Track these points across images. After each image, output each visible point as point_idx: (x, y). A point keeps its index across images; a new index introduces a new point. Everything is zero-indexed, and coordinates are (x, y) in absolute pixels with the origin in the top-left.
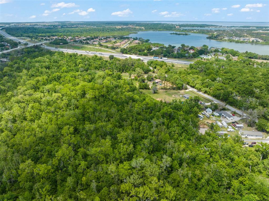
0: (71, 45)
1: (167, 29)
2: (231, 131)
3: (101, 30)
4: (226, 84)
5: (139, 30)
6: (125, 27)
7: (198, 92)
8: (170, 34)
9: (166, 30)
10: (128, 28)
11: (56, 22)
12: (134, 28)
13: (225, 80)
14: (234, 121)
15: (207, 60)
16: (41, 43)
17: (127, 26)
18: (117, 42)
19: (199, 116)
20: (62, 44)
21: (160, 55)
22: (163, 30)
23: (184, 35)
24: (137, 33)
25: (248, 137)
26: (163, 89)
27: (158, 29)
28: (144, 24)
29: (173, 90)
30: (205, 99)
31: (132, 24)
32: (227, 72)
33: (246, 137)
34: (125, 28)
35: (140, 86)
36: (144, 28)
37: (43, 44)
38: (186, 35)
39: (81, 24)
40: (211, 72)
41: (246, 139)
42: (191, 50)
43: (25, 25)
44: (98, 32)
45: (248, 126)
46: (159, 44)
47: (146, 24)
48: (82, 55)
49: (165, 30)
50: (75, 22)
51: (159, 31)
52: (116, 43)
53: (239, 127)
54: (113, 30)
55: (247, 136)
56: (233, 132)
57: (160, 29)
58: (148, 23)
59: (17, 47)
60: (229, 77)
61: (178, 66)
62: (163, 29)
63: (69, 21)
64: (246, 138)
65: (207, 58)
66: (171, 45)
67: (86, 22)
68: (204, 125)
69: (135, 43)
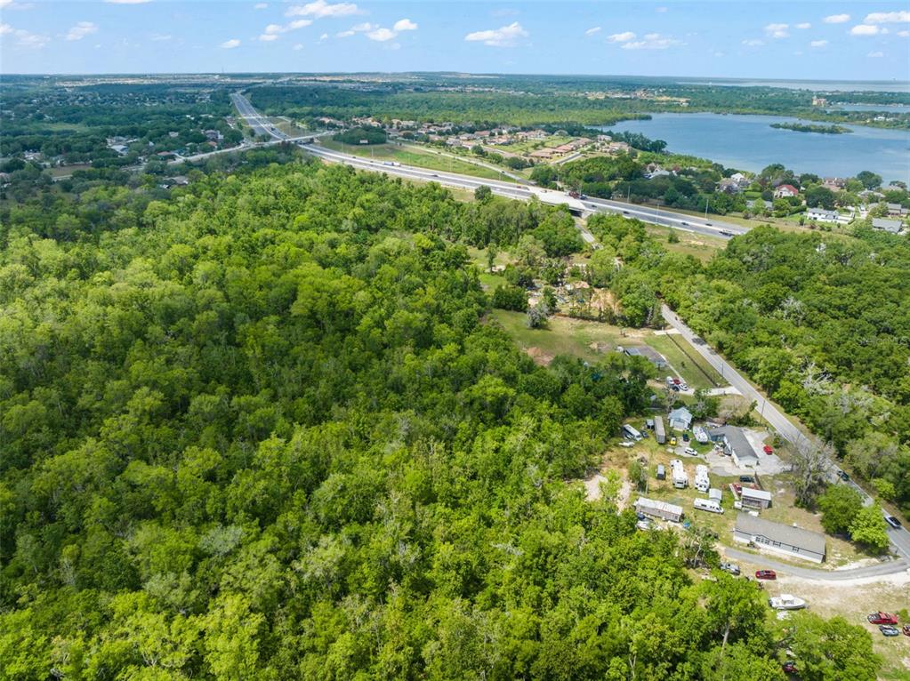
0: (391, 149)
1: (771, 109)
2: (708, 508)
3: (528, 104)
4: (815, 325)
5: (664, 109)
6: (620, 95)
7: (695, 345)
8: (772, 126)
9: (767, 112)
10: (627, 99)
11: (413, 74)
12: (649, 99)
13: (816, 312)
14: (753, 474)
15: (822, 229)
16: (311, 137)
17: (627, 94)
18: (546, 144)
19: (628, 431)
20: (366, 142)
21: (655, 198)
22: (755, 111)
23: (823, 131)
24: (649, 118)
25: (758, 544)
26: (574, 317)
27: (737, 106)
28: (695, 88)
29: (611, 324)
30: (704, 372)
31: (653, 87)
32: (845, 281)
33: (751, 545)
34: (618, 99)
35: (498, 299)
36: (687, 102)
37: (316, 141)
38: (833, 131)
39: (483, 84)
40: (782, 275)
41: (750, 552)
42: (784, 188)
43: (316, 80)
44: (518, 109)
45: (797, 503)
46: (695, 158)
47: (701, 87)
48: (399, 181)
49: (762, 111)
50: (472, 75)
51: (738, 113)
52: (540, 147)
53: (751, 501)
54: (569, 105)
55: (758, 540)
56: (712, 515)
57: (744, 106)
58: (710, 84)
59: (239, 144)
60: (838, 302)
61: (693, 242)
62: (754, 108)
63: (455, 73)
64: (748, 548)
65: (829, 221)
66: (722, 166)
67: (507, 75)
68: (620, 467)
69: (608, 150)
